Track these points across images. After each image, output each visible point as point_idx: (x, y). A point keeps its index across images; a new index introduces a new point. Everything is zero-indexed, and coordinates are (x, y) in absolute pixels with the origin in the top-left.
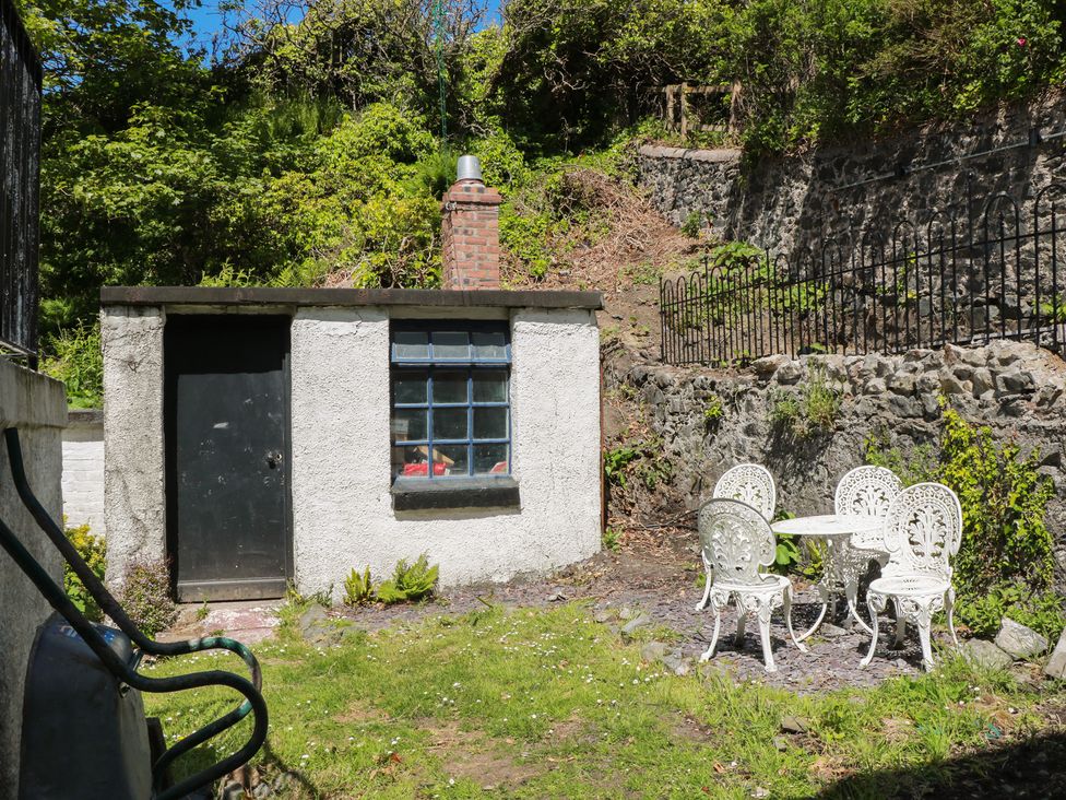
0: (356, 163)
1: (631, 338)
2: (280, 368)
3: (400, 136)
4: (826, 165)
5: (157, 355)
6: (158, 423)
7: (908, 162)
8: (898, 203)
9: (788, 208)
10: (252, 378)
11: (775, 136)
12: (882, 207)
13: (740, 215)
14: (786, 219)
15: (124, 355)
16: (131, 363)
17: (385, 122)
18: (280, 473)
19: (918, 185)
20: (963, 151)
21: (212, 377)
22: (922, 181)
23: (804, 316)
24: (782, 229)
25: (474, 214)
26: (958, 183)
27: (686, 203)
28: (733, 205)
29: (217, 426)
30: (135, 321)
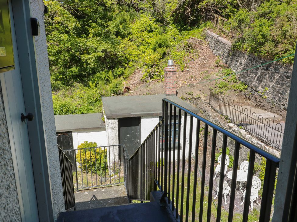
0: (140, 34)
1: (203, 97)
2: (139, 125)
3: (150, 26)
4: (251, 58)
5: (117, 126)
6: (118, 138)
7: (270, 67)
8: (265, 75)
9: (241, 63)
10: (133, 127)
11: (240, 47)
12: (262, 74)
13: (229, 59)
14: (240, 66)
15: (111, 127)
16: (113, 128)
17: (146, 23)
18: (139, 144)
19: (271, 73)
20: (282, 71)
21: (126, 128)
22: (272, 73)
23: (241, 91)
24: (239, 68)
25: (172, 74)
26: (280, 77)
27: (217, 50)
28: (228, 56)
29: (127, 136)
30: (113, 121)
